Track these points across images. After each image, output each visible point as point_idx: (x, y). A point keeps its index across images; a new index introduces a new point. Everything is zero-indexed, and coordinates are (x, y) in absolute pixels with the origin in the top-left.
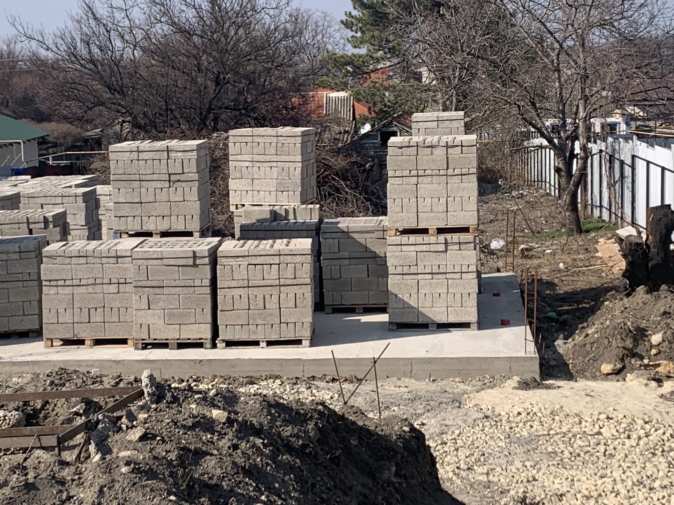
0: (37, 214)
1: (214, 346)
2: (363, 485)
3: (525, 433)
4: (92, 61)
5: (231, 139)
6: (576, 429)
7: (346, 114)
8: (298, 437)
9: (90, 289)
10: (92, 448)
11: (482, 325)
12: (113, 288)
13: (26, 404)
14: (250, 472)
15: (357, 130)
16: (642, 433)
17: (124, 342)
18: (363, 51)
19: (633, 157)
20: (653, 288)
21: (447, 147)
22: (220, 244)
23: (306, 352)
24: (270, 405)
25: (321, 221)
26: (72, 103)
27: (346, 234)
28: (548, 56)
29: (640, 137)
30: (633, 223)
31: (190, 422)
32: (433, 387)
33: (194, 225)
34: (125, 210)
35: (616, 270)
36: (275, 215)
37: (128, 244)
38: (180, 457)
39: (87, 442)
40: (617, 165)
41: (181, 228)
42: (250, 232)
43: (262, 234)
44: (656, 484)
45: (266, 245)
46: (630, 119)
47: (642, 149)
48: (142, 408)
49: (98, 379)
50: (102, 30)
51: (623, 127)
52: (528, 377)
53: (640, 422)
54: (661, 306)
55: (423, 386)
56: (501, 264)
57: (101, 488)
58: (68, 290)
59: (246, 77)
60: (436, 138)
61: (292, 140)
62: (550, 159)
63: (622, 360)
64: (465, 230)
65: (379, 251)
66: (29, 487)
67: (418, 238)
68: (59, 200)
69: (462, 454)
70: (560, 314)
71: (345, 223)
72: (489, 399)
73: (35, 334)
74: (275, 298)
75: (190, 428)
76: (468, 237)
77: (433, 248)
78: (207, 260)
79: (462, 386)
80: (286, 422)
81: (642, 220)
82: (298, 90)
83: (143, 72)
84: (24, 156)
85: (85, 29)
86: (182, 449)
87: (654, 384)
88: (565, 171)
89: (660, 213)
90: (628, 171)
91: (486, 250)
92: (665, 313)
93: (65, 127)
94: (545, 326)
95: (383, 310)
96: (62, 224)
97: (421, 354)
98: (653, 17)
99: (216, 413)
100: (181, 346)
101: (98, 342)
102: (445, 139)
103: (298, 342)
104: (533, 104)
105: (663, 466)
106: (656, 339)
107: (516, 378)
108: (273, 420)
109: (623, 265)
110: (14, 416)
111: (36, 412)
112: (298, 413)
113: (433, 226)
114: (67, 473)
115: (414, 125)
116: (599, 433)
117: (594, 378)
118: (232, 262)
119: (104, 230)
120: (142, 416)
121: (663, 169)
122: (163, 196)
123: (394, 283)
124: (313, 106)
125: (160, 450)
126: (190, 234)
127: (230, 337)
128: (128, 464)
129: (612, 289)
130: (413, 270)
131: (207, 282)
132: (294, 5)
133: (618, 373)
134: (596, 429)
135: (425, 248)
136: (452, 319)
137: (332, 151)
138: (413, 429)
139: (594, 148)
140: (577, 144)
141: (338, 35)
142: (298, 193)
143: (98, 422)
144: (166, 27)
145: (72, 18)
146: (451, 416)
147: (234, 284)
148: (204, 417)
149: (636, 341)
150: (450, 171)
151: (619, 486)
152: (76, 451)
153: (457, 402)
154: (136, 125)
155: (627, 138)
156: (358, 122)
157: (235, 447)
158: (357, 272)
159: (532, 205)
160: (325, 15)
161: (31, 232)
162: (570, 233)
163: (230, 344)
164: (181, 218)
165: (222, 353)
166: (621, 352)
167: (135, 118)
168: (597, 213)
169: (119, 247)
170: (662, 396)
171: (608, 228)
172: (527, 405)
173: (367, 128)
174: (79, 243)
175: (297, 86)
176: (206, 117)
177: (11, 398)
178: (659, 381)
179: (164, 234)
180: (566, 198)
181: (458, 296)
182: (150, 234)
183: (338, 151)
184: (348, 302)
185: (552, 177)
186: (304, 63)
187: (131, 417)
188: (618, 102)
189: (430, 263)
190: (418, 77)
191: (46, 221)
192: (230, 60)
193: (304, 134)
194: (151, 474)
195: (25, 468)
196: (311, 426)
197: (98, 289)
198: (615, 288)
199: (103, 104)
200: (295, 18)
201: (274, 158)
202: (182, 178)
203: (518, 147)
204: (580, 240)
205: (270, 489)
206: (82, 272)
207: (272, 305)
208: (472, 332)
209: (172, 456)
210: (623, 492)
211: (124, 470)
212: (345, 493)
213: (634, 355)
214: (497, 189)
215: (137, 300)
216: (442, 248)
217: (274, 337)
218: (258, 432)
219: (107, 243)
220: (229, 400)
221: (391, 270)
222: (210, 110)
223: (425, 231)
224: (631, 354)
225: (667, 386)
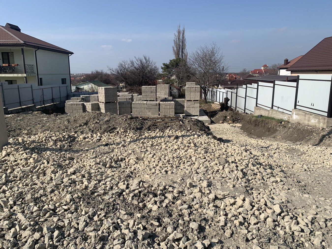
9: (140, 109)
11: (200, 116)
12: (143, 109)
18: (164, 73)
19: (217, 91)
21: (195, 87)
22: (159, 102)
25: (173, 99)
27: (178, 101)
34: (144, 97)
36: (165, 98)
40: (213, 92)
41: (153, 100)
42: (162, 101)
43: (164, 101)
45: (167, 102)
52: (209, 123)
60: (193, 86)
61: (167, 86)
63: (223, 121)
64: (198, 101)
65: (183, 104)
67: (190, 102)
76: (198, 102)
77: (193, 103)
78: (158, 105)
87: (228, 124)
88: (204, 93)
89: (226, 99)
95: (184, 113)
106: (228, 118)
113: (193, 100)
117: (219, 123)
118: (162, 105)
121: (223, 92)
122: (150, 95)
123: (185, 109)
126: (154, 101)
130: (189, 107)
131: (158, 108)
133: (223, 123)
136: (195, 115)
142: (168, 95)
144: (133, 68)
147: (162, 108)
149: (225, 118)
150: (196, 91)
158: (179, 107)
164: (153, 98)
166: (223, 119)
168: (208, 100)
169: (144, 102)
174: (137, 102)
179: (150, 101)
181: (196, 111)
182: (148, 101)
184: (178, 112)
189: (192, 106)
201: (164, 89)
202: (153, 92)
204: (207, 104)
206: (138, 106)
207: (168, 112)
216: (194, 103)
221: (185, 107)
223: (191, 101)
224: (225, 120)
225: (231, 125)
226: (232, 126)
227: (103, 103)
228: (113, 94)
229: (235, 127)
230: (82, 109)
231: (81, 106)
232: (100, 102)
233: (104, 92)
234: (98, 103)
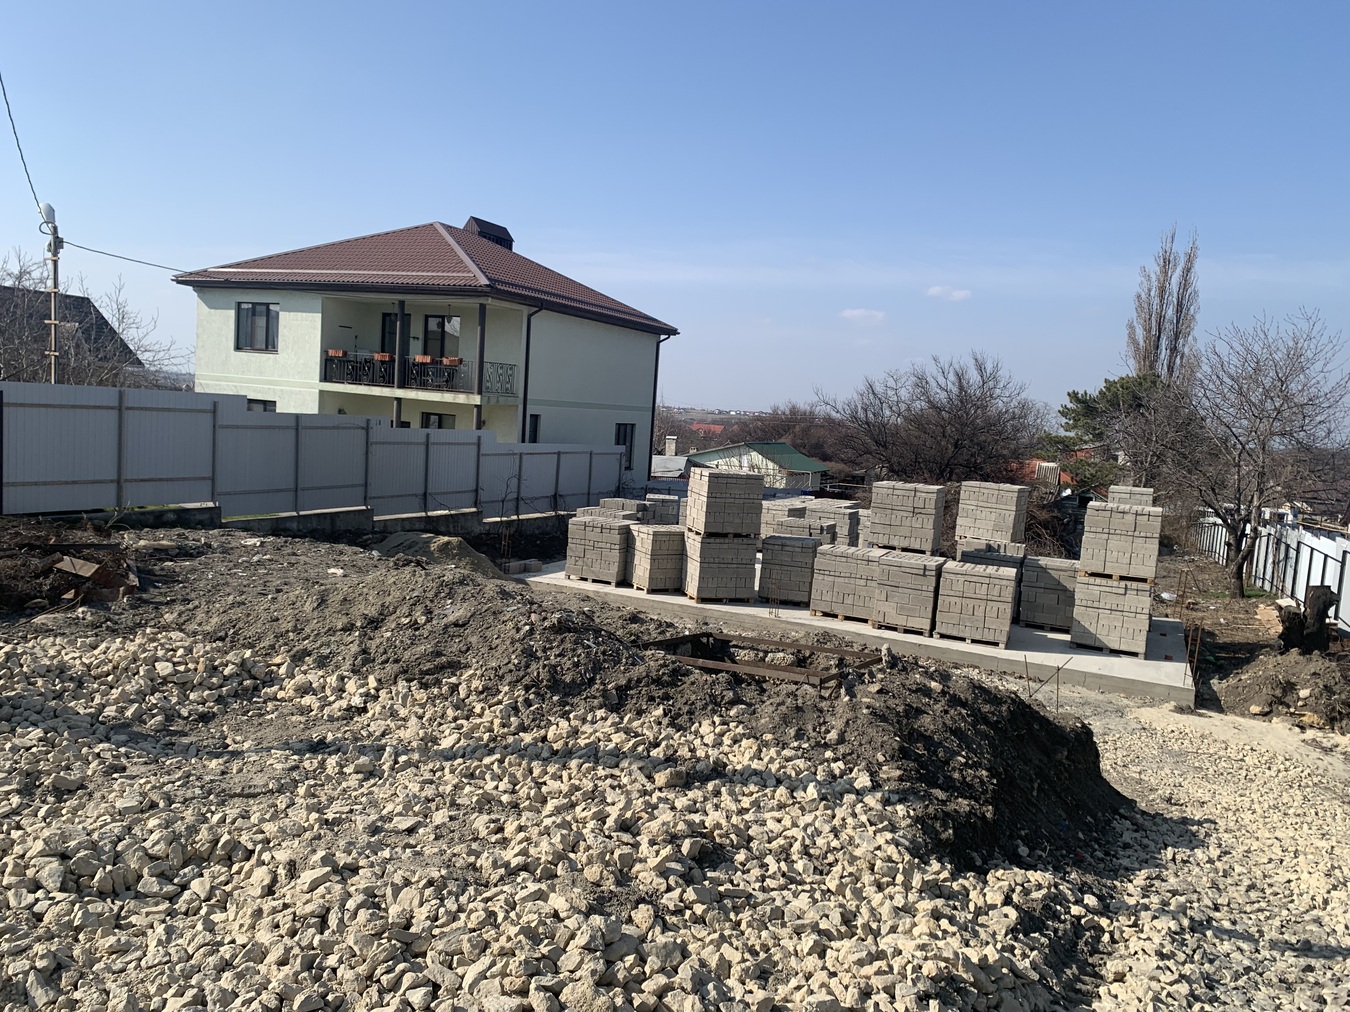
0: (816, 523)
1: (931, 636)
2: (1040, 760)
3: (1176, 747)
4: (867, 423)
5: (963, 488)
6: (1222, 753)
7: (1052, 480)
8: (993, 714)
9: (847, 580)
10: (843, 691)
11: (1148, 656)
12: (863, 582)
13: (799, 651)
14: (956, 732)
15: (1059, 493)
16: (1282, 767)
17: (865, 621)
18: (1072, 434)
19: (1299, 543)
20: (1306, 651)
21: (1137, 514)
22: (945, 562)
23: (1001, 653)
24: (975, 687)
25: (1025, 557)
26: (850, 451)
27: (1044, 569)
28: (1230, 453)
29: (1306, 528)
30: (1292, 596)
31: (914, 687)
32: (1101, 697)
33: (928, 547)
34: (879, 529)
35: (1272, 631)
36: (989, 548)
37: (877, 553)
38: (905, 711)
39: (839, 686)
40: (1283, 547)
41: (917, 547)
42: (967, 557)
43: (977, 560)
44: (1291, 811)
45: (980, 568)
46: (1296, 512)
47: (1308, 538)
48: (880, 670)
49: (850, 644)
50: (877, 402)
51: (1290, 517)
52: (1184, 704)
53: (1281, 758)
54: (1312, 667)
55: (1093, 695)
56: (1169, 611)
57: (848, 721)
58: (831, 578)
59: (978, 444)
60: (1128, 507)
61: (1011, 494)
62: (1223, 535)
63: (1270, 705)
64: (1144, 580)
65: (1069, 586)
66: (798, 709)
67: (1103, 581)
68: (832, 516)
69: (1120, 753)
70: (1217, 659)
71: (1044, 561)
72: (1147, 715)
73: (804, 605)
74: (982, 608)
75: (914, 692)
76: (1146, 586)
77: (1115, 591)
78: (934, 573)
79: (1126, 701)
80: (986, 701)
81: (1301, 594)
82: (1017, 458)
83: (903, 434)
84: (810, 483)
85: (865, 400)
86: (908, 705)
87: (1297, 730)
88: (1234, 546)
89: (1319, 592)
90: (1293, 553)
91: (1158, 600)
92: (1314, 674)
93: (841, 466)
94: (1204, 666)
95: (1066, 632)
96: (832, 532)
97: (1094, 670)
98: (1330, 432)
99: (933, 684)
100: (907, 631)
101: (847, 618)
102: (1135, 508)
103: (996, 644)
104: (1213, 490)
105: (1299, 798)
106: (1304, 693)
107: (1173, 703)
108: (976, 698)
109: (1280, 629)
110: (790, 658)
111: (805, 659)
112: (995, 696)
113: (1116, 573)
114: (824, 705)
115: (1110, 495)
116: (1242, 760)
117: (1243, 715)
118: (952, 577)
119: (861, 541)
120: (880, 676)
121: (1326, 556)
122: (907, 523)
123: (1077, 612)
124: (1027, 470)
125: (891, 703)
126: (923, 552)
127: (944, 632)
128: (868, 707)
129: (1266, 646)
130: (1096, 604)
131: (932, 589)
132: (1023, 395)
133: (1265, 715)
134: (1240, 756)
135: (1107, 589)
136: (1123, 648)
137: (1038, 506)
138: (1084, 726)
139: (1264, 531)
140: (1248, 527)
141: (1054, 421)
142: (1009, 534)
143: (849, 674)
144: (923, 404)
145: (857, 392)
146: (1114, 722)
147: (952, 593)
148: (925, 686)
149: (1285, 692)
150: (1137, 534)
151: (1256, 806)
152: (829, 691)
153: (1120, 712)
154: (891, 470)
155: (1294, 527)
156: (1062, 487)
157: (946, 712)
158: (1050, 599)
159: (1202, 570)
160: (1046, 405)
161: (811, 535)
162: (1233, 596)
163: (943, 636)
164: (918, 540)
165: (936, 642)
166: (1270, 699)
167: (892, 465)
168: (1259, 583)
169: (870, 554)
170: (1303, 741)
171: (1270, 598)
172: (1181, 726)
173: (1068, 492)
174: (842, 547)
175: (1017, 455)
176: (944, 470)
177: (790, 645)
178: (1303, 728)
179: (904, 550)
180: (1233, 567)
181: (1131, 631)
182: (894, 548)
183: (1044, 507)
184: (1039, 620)
185: (1222, 550)
186: (1025, 438)
187: (872, 675)
188: (1290, 498)
189: (1111, 601)
190: (1116, 458)
191: (822, 529)
192: (968, 430)
193: (1020, 491)
194: (883, 718)
195: (796, 695)
196: (1004, 708)
197: (852, 581)
198: (1271, 647)
199: (870, 453)
200: (1023, 406)
201: (994, 506)
202: (923, 511)
203: (1194, 521)
204: (1242, 603)
205: (969, 748)
206: (842, 567)
207: (979, 613)
208: (1140, 661)
209: (900, 709)
210: (1259, 811)
211: (865, 711)
212: (1026, 764)
213: (1282, 703)
214: (1172, 552)
215: (878, 593)
216: (1122, 591)
217: (978, 638)
218: (964, 705)
219: (861, 550)
220: (944, 677)
221: (1077, 602)
222: (947, 465)
223: (1109, 577)
224: (1280, 700)
225: (1310, 734)
226: (1315, 743)
227: (698, 533)
228: (742, 501)
229: (1328, 751)
230: (617, 547)
231: (616, 538)
232: (690, 530)
233: (706, 488)
234: (683, 534)
